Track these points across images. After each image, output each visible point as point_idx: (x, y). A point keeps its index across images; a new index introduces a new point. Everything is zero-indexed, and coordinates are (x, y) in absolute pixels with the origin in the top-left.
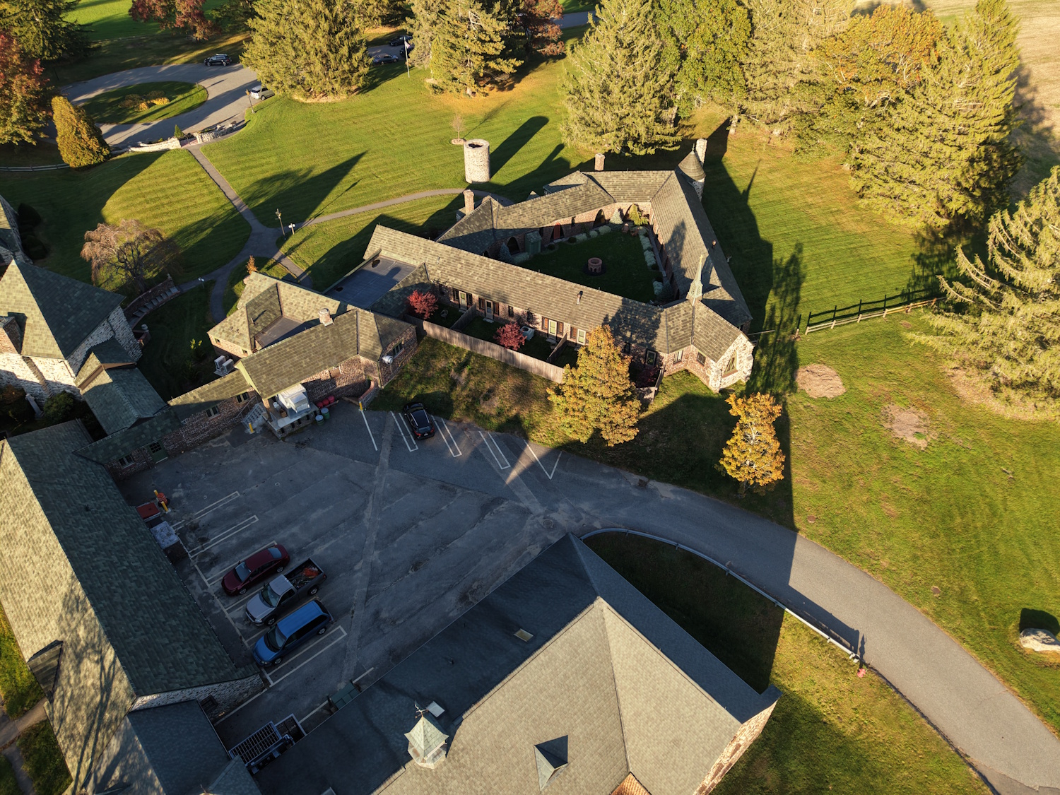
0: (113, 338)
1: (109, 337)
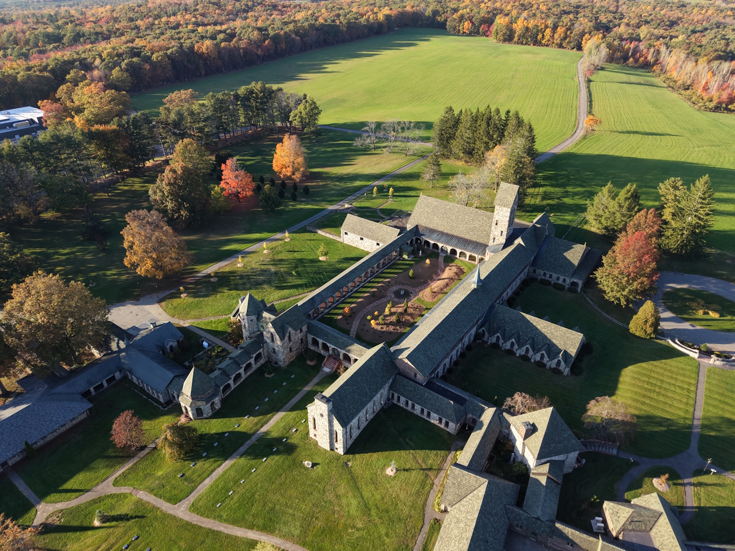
0: (564, 461)
1: (563, 459)
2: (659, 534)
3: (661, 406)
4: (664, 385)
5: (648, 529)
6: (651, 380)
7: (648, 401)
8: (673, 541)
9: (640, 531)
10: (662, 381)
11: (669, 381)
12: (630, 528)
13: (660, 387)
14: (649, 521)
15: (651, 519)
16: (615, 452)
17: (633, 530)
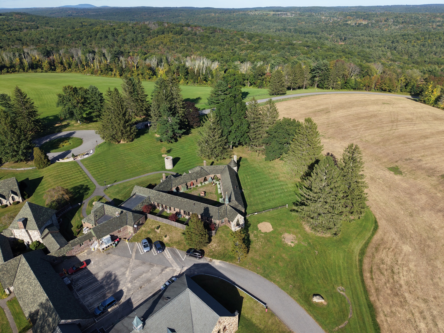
0: (52, 223)
1: (51, 223)
2: (108, 212)
3: (74, 182)
4: (70, 176)
5: (103, 214)
6: (63, 177)
7: (68, 184)
8: (113, 208)
9: (102, 217)
10: (68, 175)
11: (69, 173)
12: (97, 219)
13: (69, 177)
14: (101, 211)
15: (102, 210)
16: (71, 208)
17: (99, 218)
